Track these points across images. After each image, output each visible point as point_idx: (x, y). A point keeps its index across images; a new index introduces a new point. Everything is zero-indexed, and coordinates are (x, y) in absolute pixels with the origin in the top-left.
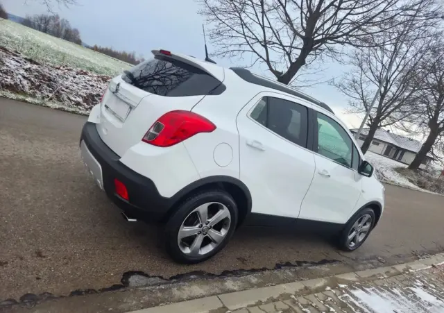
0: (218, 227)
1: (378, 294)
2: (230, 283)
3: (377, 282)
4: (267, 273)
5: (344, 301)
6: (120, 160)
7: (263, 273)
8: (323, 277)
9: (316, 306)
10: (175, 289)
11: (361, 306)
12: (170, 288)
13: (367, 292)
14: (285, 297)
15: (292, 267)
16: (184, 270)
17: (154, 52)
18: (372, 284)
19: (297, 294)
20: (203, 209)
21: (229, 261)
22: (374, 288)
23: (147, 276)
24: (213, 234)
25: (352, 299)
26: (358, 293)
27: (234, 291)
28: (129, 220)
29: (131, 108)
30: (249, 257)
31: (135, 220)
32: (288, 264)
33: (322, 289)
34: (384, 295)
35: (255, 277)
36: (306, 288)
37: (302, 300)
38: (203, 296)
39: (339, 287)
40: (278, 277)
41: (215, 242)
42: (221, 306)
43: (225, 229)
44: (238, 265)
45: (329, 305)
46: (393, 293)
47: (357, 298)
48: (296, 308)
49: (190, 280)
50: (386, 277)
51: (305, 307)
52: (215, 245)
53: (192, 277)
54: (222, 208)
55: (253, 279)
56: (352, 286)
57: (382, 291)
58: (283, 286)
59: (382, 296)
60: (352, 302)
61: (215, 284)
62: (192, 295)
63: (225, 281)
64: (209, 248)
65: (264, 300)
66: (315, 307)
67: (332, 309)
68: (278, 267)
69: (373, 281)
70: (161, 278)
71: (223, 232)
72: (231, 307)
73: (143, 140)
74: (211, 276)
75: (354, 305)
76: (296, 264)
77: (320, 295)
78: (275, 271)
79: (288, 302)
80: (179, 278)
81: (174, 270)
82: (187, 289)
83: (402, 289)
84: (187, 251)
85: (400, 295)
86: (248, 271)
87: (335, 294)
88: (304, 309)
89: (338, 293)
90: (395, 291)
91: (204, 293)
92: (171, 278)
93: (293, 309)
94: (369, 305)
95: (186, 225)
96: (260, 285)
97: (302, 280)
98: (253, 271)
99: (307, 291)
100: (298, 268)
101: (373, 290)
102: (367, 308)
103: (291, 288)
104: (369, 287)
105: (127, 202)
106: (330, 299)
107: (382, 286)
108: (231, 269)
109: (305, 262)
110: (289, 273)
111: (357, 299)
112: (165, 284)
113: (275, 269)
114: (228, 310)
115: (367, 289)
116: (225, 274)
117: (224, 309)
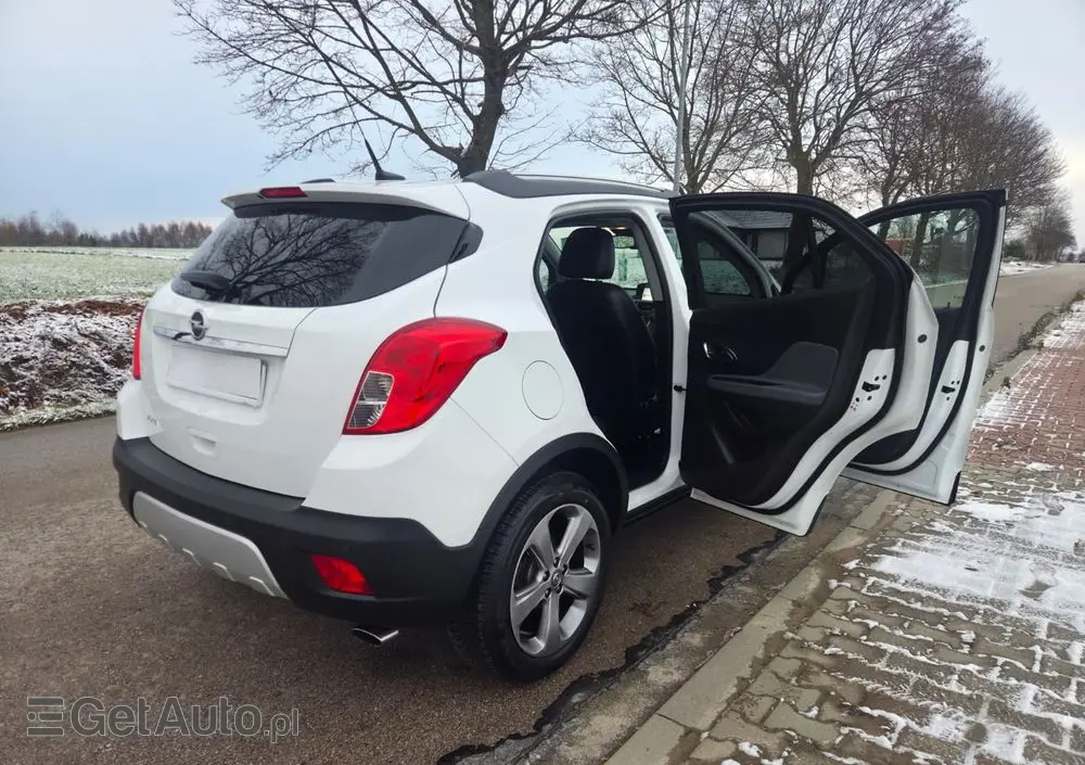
0: (576, 563)
1: (918, 549)
2: (659, 673)
3: (898, 524)
4: (705, 610)
5: (877, 594)
6: (305, 504)
7: (699, 617)
8: (806, 565)
9: (842, 632)
10: (564, 747)
11: (911, 590)
12: (553, 750)
13: (897, 554)
14: (776, 644)
15: (741, 573)
16: (550, 690)
18: (893, 533)
19: (794, 626)
20: (541, 532)
21: (627, 628)
22: (902, 540)
23: (483, 749)
24: (575, 581)
25: (887, 584)
26: (886, 564)
27: (678, 686)
28: (382, 639)
29: (263, 363)
30: (649, 594)
31: (397, 632)
32: (729, 571)
33: (823, 594)
34: (927, 544)
35: (691, 630)
36: (797, 604)
37: (811, 634)
38: (631, 732)
39: (847, 570)
40: (730, 607)
41: (581, 596)
42: (682, 731)
43: (593, 557)
44: (640, 627)
45: (858, 616)
46: (938, 533)
47: (893, 576)
48: (813, 657)
49: (577, 711)
50: (903, 506)
51: (827, 645)
52: (584, 603)
53: (576, 699)
54: (575, 513)
55: (693, 638)
56: (867, 556)
57: (918, 539)
58: (756, 622)
59: (926, 550)
60: (890, 588)
61: (631, 690)
62: (606, 740)
63: (647, 673)
64: (576, 615)
65: (746, 672)
66: (841, 635)
67: (872, 624)
68: (715, 586)
69: (889, 525)
70: (516, 737)
71: (591, 565)
72: (702, 723)
73: (346, 431)
74: (610, 675)
75: (897, 593)
76: (742, 563)
77: (829, 604)
78: (719, 599)
79: (789, 651)
80: (553, 716)
81: (526, 707)
82: (586, 732)
83: (946, 518)
84: (540, 644)
85: (952, 531)
86: (668, 627)
87: (852, 589)
88: (827, 651)
89: (856, 583)
90: (938, 526)
91: (627, 723)
92: (538, 727)
93: (810, 662)
94: (921, 579)
95: (517, 590)
96: (716, 644)
97: (777, 591)
98: (679, 621)
99: (804, 611)
100: (750, 570)
101: (903, 544)
102: (920, 585)
103: (772, 619)
104: (894, 543)
105: (372, 599)
106: (852, 604)
107: (912, 530)
108: (637, 640)
109: (755, 550)
110: (739, 591)
111: (894, 578)
112: (536, 745)
113: (713, 594)
114: (699, 733)
115: (895, 549)
116: (633, 657)
117: (692, 735)
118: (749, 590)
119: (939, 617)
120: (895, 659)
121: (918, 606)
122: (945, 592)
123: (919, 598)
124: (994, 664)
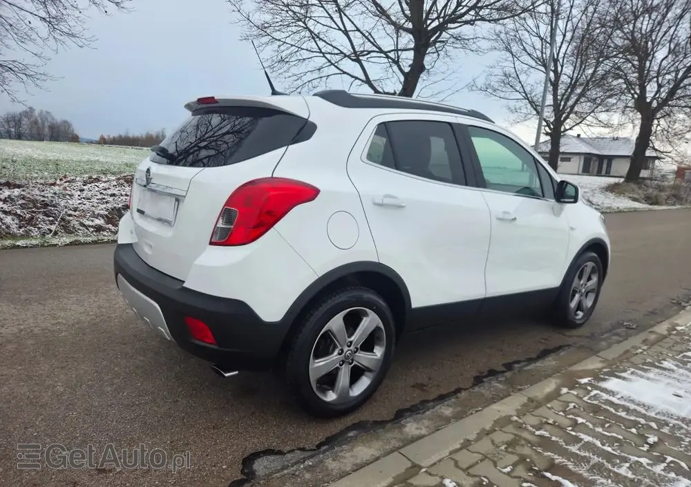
0: (368, 346)
1: (642, 377)
2: (411, 427)
3: (634, 359)
4: (463, 394)
5: (594, 402)
6: (185, 285)
7: (457, 397)
8: (550, 376)
9: (555, 422)
10: (330, 460)
11: (622, 403)
12: (321, 462)
13: (624, 379)
14: (504, 422)
15: (500, 375)
16: (335, 427)
17: (188, 106)
18: (628, 364)
19: (520, 413)
20: (336, 323)
21: (399, 393)
22: (632, 370)
23: (280, 453)
24: (364, 358)
25: (605, 396)
26: (612, 384)
27: (421, 437)
28: (227, 375)
29: (177, 200)
30: (430, 379)
31: (237, 372)
32: (492, 373)
33: (556, 395)
34: (651, 375)
35: (448, 406)
36: (531, 400)
37: (530, 420)
38: (377, 459)
39: (580, 384)
40: (483, 395)
41: (369, 370)
42: (409, 464)
43: (380, 345)
44: (416, 397)
45: (573, 414)
46: (665, 369)
47: (613, 392)
48: (525, 435)
49: (349, 441)
50: (645, 348)
51: (539, 429)
52: (371, 375)
53: (351, 434)
54: (366, 314)
55: (446, 410)
56: (597, 376)
57: (645, 371)
58: (495, 407)
59: (648, 379)
60: (607, 400)
61: (389, 435)
62: (358, 461)
63: (405, 426)
64: (364, 383)
65: (472, 437)
66: (554, 424)
67: (580, 420)
68: (478, 380)
69: (627, 359)
70: (303, 449)
71: (379, 352)
72: (425, 463)
73: (211, 243)
74: (381, 424)
75: (612, 404)
76: (503, 369)
77: (555, 404)
78: (477, 389)
79: (510, 428)
80: (330, 442)
81: (319, 433)
82: (348, 455)
83: (675, 360)
84: (331, 397)
85: (675, 368)
86: (433, 400)
87: (577, 396)
88: (537, 433)
89: (581, 393)
90: (666, 364)
91: (377, 454)
92: (319, 446)
93: (520, 437)
94: (634, 397)
95: (317, 356)
96: (459, 416)
97: (520, 390)
98: (441, 398)
99: (533, 405)
100: (508, 374)
101: (632, 373)
102: (633, 401)
103: (508, 407)
104: (625, 371)
105: (215, 347)
106: (572, 405)
107: (644, 364)
108: (408, 405)
109: (518, 362)
110: (497, 385)
111: (612, 393)
112: (311, 457)
113: (474, 385)
114: (421, 468)
115: (624, 375)
116: (400, 415)
117: (417, 469)
118: (500, 386)
119: (635, 424)
120: (588, 446)
121: (623, 414)
122: (648, 408)
123: (627, 410)
124: (664, 460)
